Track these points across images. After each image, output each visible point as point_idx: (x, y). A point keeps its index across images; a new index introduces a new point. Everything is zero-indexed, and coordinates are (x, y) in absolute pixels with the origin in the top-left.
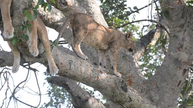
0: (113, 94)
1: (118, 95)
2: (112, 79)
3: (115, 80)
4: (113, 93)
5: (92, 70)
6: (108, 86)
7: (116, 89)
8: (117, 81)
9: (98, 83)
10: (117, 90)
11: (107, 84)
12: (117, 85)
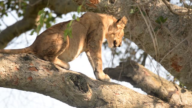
0: (67, 99)
1: (74, 98)
2: (57, 77)
3: (63, 78)
4: (67, 96)
5: (18, 69)
6: (53, 88)
7: (67, 91)
8: (66, 78)
9: (35, 85)
10: (69, 92)
11: (51, 85)
12: (67, 85)
